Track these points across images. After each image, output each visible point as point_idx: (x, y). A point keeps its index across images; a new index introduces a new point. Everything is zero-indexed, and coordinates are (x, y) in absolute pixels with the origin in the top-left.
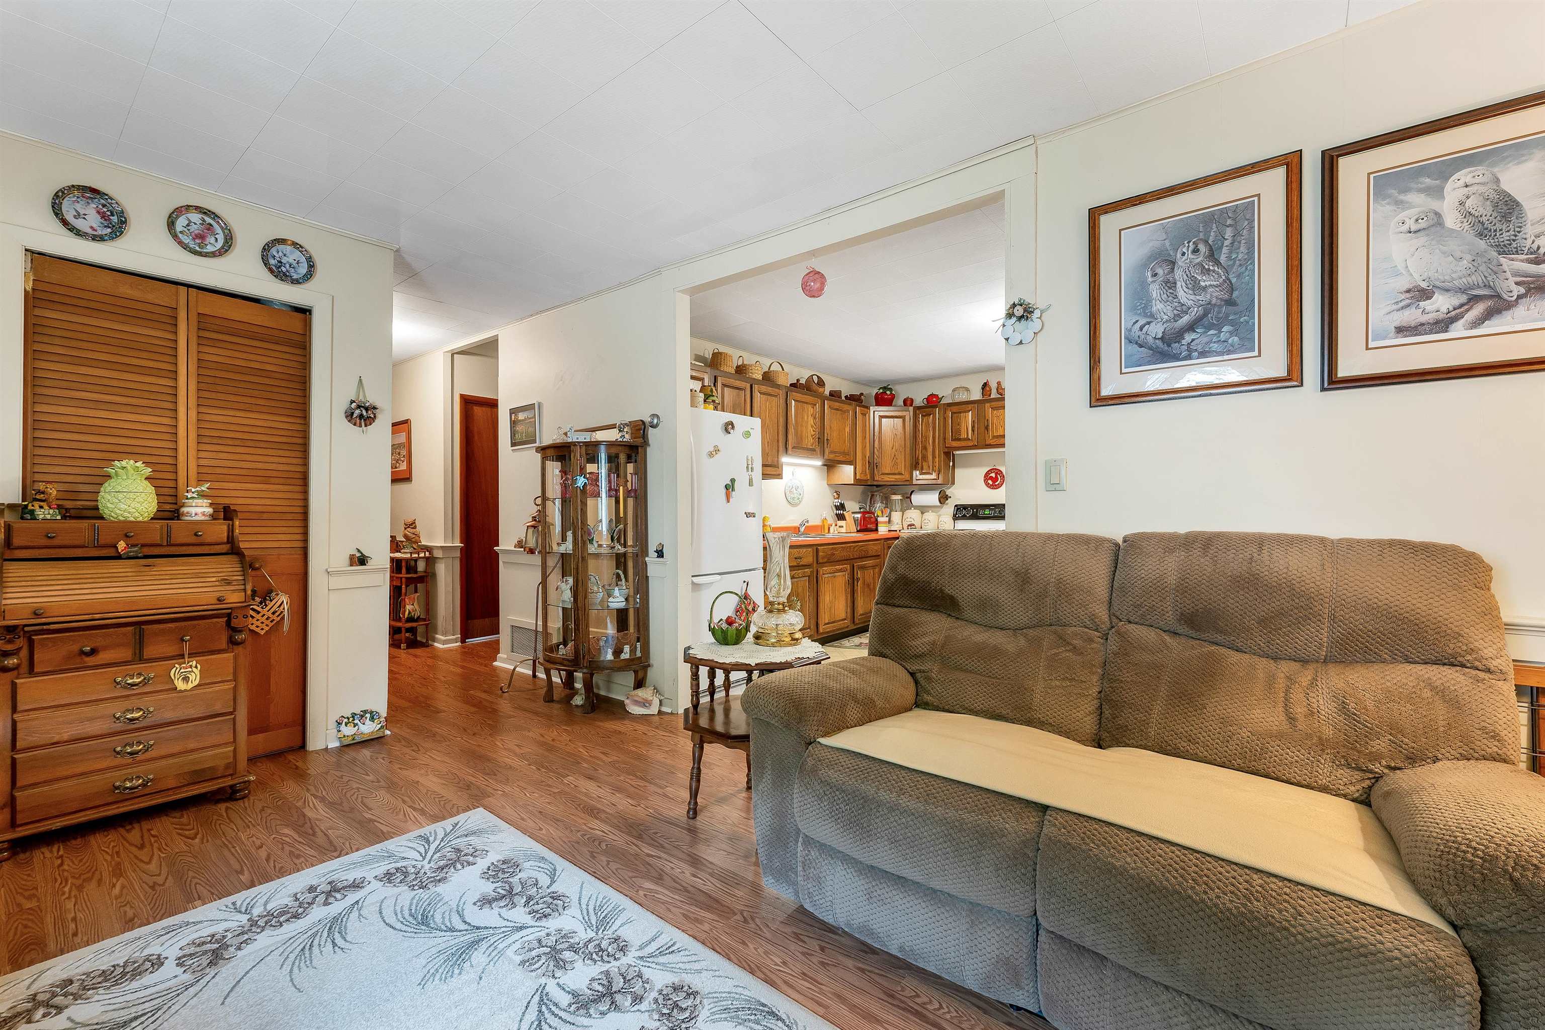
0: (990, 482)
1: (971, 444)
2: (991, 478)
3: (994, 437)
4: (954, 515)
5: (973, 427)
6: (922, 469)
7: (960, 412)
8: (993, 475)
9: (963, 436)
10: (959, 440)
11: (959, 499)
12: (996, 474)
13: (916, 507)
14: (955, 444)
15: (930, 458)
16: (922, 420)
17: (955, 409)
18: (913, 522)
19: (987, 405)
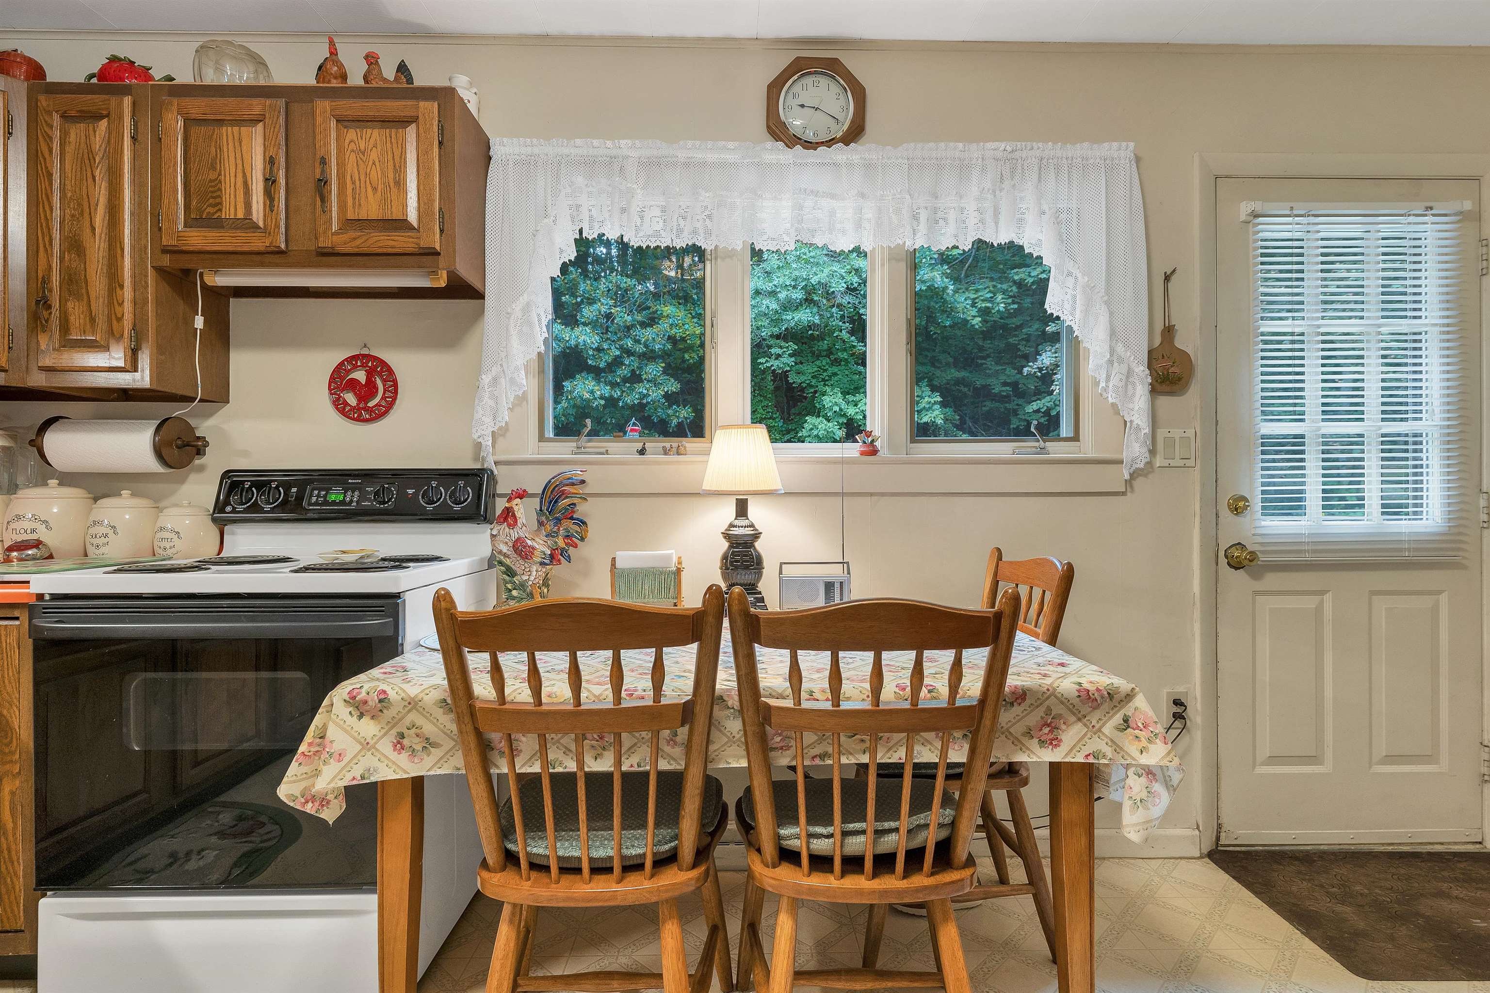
0: (351, 399)
1: (258, 243)
2: (353, 385)
3: (348, 224)
4: (220, 507)
5: (270, 182)
6: (65, 328)
7: (220, 122)
8: (360, 376)
9: (233, 208)
10: (216, 223)
11: (245, 454)
12: (370, 374)
13: (68, 479)
14: (198, 239)
15: (98, 284)
16: (65, 135)
17: (197, 106)
18: (43, 535)
19: (323, 106)
